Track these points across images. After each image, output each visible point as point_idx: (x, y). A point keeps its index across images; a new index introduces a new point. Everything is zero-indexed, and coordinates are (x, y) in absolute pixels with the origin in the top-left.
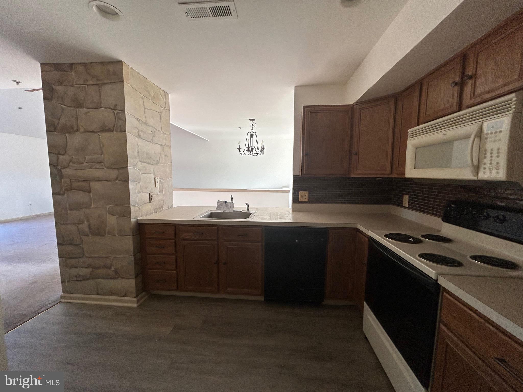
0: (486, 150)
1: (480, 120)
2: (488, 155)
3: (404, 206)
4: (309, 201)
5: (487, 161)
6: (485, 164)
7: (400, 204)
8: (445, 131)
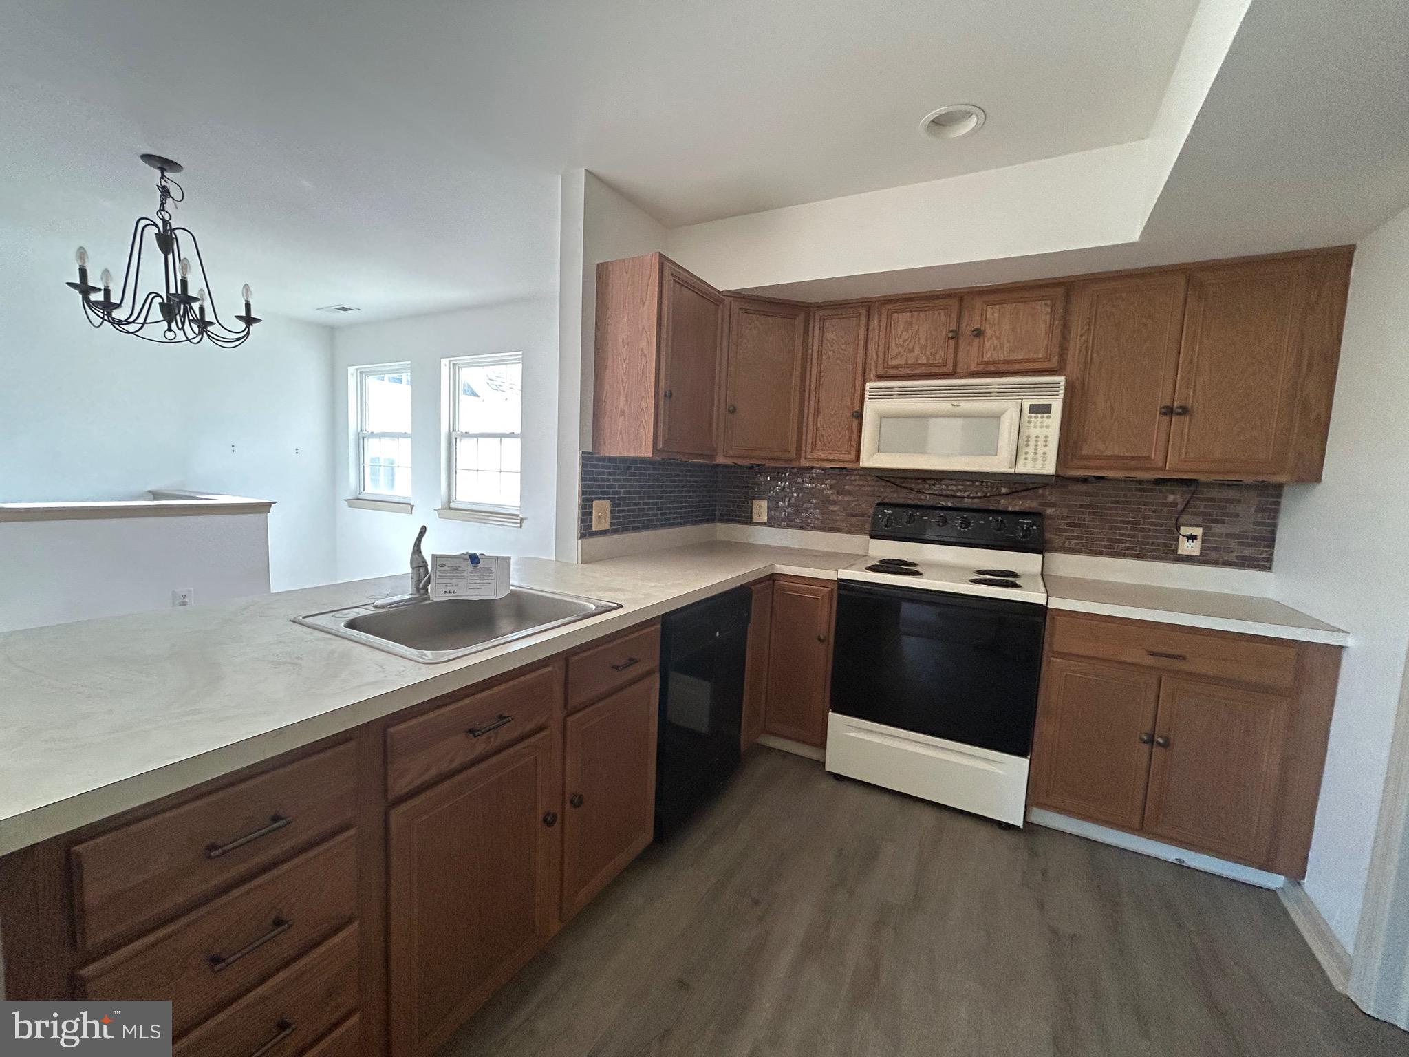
0: (1028, 437)
1: (1020, 398)
2: (1032, 443)
3: (754, 520)
4: (611, 526)
5: (1031, 450)
6: (1026, 453)
7: (747, 519)
8: (954, 401)
